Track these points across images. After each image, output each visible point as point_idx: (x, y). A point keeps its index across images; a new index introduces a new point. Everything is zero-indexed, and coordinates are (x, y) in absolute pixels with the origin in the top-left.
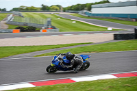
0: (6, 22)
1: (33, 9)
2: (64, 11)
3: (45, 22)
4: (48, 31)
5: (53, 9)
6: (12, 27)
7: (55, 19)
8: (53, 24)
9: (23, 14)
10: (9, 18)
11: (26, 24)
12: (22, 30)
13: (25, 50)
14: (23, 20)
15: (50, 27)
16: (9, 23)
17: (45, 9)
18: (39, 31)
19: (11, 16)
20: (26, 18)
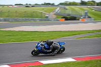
0: (54, 13)
1: (74, 4)
2: (98, 5)
3: (83, 13)
4: (86, 20)
5: (89, 3)
6: (59, 17)
7: (91, 11)
8: (89, 15)
9: (67, 7)
10: (57, 10)
11: (69, 15)
12: (66, 19)
13: (68, 34)
14: (67, 12)
15: (87, 17)
16: (57, 14)
17: (83, 3)
18: (79, 20)
19: (58, 8)
20: (69, 11)
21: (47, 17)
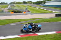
0: (7, 8)
1: (19, 3)
2: (33, 4)
5: (28, 3)
8: (28, 10)
17: (25, 3)
18: (22, 13)
21: (3, 11)
